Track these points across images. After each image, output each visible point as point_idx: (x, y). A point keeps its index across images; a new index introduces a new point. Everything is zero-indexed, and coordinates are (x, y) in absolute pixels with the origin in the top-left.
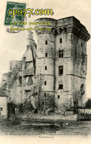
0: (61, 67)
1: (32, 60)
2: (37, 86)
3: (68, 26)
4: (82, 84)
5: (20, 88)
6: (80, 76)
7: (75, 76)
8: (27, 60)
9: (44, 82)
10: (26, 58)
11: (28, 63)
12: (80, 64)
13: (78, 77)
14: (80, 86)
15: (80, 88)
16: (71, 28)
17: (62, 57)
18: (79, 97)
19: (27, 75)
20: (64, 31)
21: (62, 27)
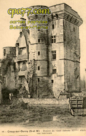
0: (54, 52)
1: (25, 46)
2: (31, 72)
3: (59, 12)
4: (76, 68)
5: (15, 74)
6: (73, 60)
7: (68, 61)
8: (20, 46)
9: (37, 67)
10: (20, 44)
11: (21, 49)
12: (74, 49)
13: (72, 61)
14: (74, 71)
15: (74, 72)
16: (62, 15)
17: (55, 42)
18: (73, 81)
19: (21, 60)
20: (56, 17)
21: (54, 14)
